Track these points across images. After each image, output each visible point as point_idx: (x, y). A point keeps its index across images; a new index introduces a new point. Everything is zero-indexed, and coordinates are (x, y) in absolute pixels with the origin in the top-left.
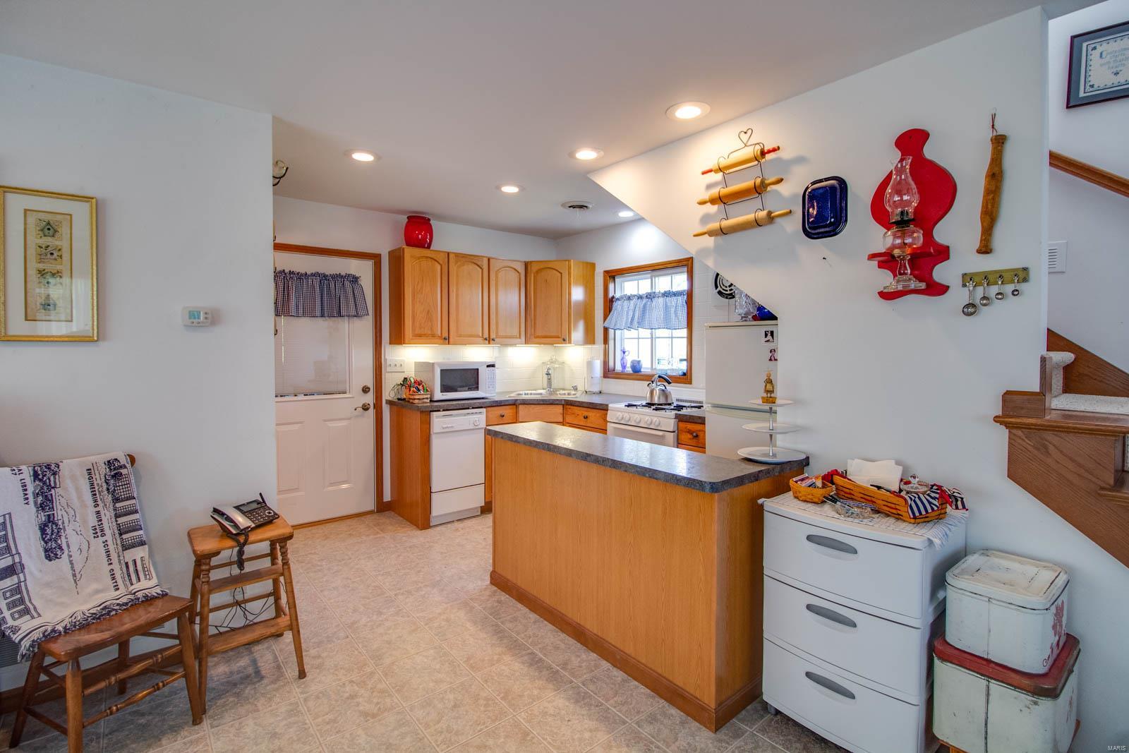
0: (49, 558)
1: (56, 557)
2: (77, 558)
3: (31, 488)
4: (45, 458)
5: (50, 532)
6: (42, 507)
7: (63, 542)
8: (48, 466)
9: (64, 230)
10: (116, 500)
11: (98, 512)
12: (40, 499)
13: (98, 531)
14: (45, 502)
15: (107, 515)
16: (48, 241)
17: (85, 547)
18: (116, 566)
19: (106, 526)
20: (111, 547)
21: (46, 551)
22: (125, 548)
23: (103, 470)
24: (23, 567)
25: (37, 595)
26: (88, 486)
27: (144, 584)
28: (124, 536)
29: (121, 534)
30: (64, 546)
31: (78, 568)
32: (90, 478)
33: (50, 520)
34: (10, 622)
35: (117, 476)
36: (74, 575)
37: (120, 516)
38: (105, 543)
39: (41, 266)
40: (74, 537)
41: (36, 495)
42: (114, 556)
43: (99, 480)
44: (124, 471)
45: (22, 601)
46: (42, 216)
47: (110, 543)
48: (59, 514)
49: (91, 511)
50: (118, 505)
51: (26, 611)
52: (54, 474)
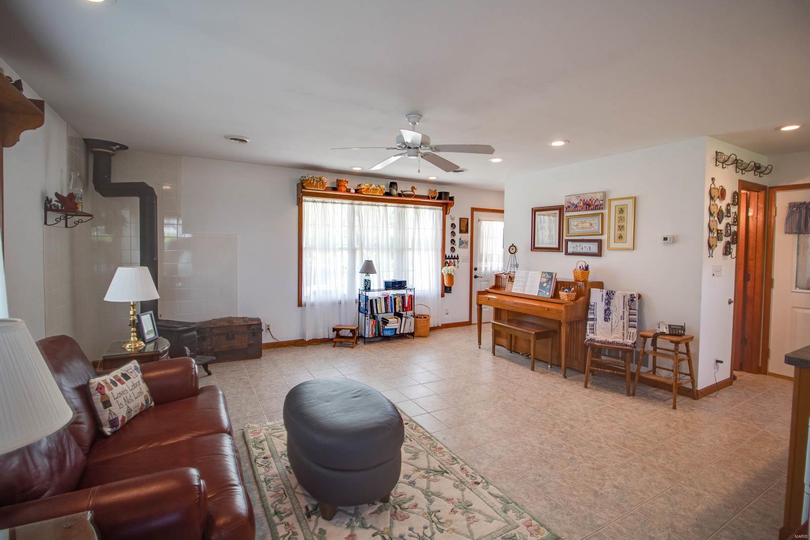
0: (605, 320)
1: (607, 321)
2: (613, 323)
3: (604, 297)
4: (611, 289)
5: (607, 313)
6: (607, 304)
7: (611, 317)
8: (612, 292)
9: (625, 211)
10: (630, 309)
11: (624, 311)
12: (607, 301)
13: (622, 318)
14: (608, 303)
15: (627, 313)
16: (621, 215)
17: (617, 321)
18: (625, 332)
19: (625, 317)
20: (625, 325)
21: (605, 318)
22: (630, 327)
23: (629, 297)
24: (596, 320)
25: (598, 330)
26: (623, 301)
27: (628, 341)
28: (630, 323)
29: (629, 321)
30: (611, 319)
31: (613, 328)
32: (624, 299)
33: (608, 309)
34: (588, 333)
35: (632, 300)
36: (612, 329)
37: (631, 315)
38: (624, 323)
39: (619, 224)
40: (614, 316)
41: (606, 300)
42: (625, 329)
43: (626, 300)
44: (635, 299)
45: (593, 329)
46: (620, 207)
47: (625, 323)
48: (612, 308)
49: (621, 310)
50: (631, 311)
51: (593, 333)
52: (613, 295)
